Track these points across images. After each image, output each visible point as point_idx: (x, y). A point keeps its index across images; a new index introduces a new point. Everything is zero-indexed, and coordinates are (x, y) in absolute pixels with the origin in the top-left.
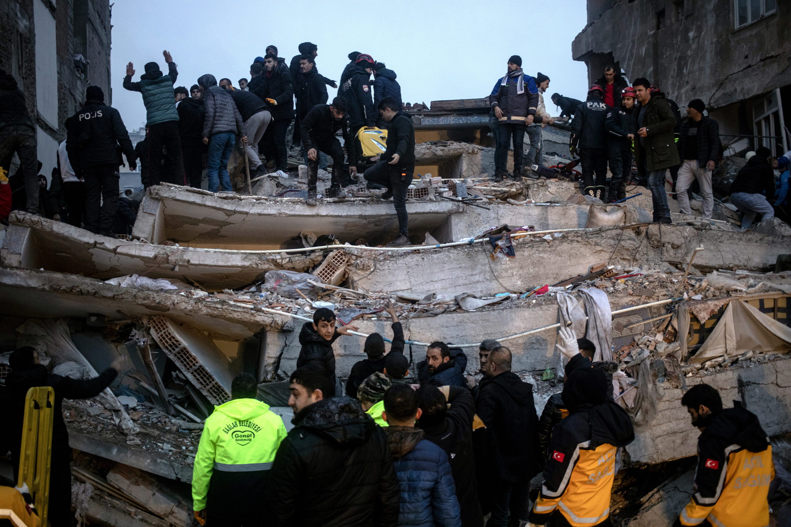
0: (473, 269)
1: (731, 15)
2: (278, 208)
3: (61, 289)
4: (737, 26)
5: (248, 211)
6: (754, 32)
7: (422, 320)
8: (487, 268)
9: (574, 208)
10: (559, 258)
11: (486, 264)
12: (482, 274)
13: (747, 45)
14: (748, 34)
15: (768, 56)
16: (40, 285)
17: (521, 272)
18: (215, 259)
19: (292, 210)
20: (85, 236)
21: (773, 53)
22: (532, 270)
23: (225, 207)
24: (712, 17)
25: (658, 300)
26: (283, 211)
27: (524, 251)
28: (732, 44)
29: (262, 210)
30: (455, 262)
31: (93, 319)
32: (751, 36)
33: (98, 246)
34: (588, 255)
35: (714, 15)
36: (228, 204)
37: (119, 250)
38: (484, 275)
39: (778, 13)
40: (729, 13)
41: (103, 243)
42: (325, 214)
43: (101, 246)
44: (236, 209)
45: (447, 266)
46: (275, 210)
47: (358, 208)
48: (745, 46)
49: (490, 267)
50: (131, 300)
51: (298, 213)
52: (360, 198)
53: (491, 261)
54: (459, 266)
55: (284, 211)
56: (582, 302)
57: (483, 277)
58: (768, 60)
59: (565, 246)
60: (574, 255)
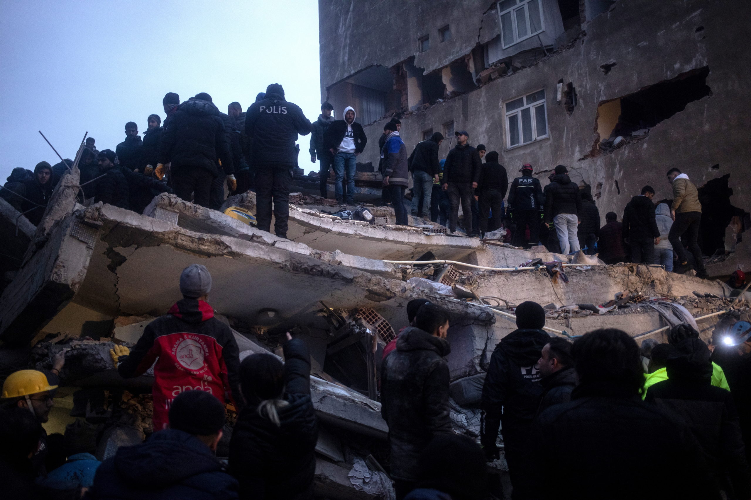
0: (543, 290)
1: (504, 137)
2: (355, 229)
3: (302, 267)
4: (509, 146)
5: (331, 229)
6: (528, 151)
7: (578, 319)
8: (552, 291)
9: (551, 255)
10: (596, 286)
11: (550, 288)
12: (550, 296)
13: (521, 161)
14: (522, 152)
15: (542, 170)
16: (284, 260)
17: (574, 296)
18: (363, 263)
19: (365, 232)
20: (242, 227)
21: (547, 168)
22: (580, 295)
23: (312, 222)
24: (484, 137)
25: (712, 312)
26: (358, 232)
27: (573, 279)
28: (506, 160)
29: (342, 230)
30: (530, 284)
31: (271, 314)
32: (524, 154)
33: (255, 239)
34: (613, 285)
35: (486, 136)
36: (314, 219)
37: (277, 245)
38: (551, 297)
39: (551, 138)
40: (502, 135)
41: (261, 236)
42: (392, 239)
43: (258, 240)
44: (321, 226)
45: (525, 287)
46: (352, 230)
47: (415, 236)
48: (519, 162)
49: (554, 290)
50: (364, 284)
51: (371, 236)
52: (413, 228)
53: (553, 285)
54: (533, 287)
55: (360, 233)
56: (671, 311)
57: (551, 298)
58: (543, 174)
59: (597, 277)
60: (604, 284)
